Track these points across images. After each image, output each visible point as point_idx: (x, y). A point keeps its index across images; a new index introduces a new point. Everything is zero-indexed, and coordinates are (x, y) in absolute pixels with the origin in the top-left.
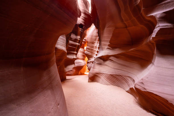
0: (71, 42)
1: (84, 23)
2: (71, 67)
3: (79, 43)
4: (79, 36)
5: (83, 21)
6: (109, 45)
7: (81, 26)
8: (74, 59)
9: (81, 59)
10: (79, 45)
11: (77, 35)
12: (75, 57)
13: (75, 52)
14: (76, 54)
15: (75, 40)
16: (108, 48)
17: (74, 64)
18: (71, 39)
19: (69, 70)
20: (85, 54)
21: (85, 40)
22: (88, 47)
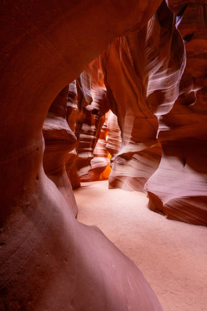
0: (82, 136)
1: (99, 107)
2: (85, 170)
3: (94, 135)
4: (93, 125)
5: (96, 104)
6: (131, 139)
7: (95, 111)
8: (89, 158)
9: (102, 157)
10: (94, 139)
11: (90, 125)
12: (90, 155)
13: (90, 149)
14: (92, 151)
15: (89, 133)
16: (130, 143)
17: (90, 165)
18: (83, 132)
19: (84, 174)
20: (107, 148)
21: (106, 126)
22: (110, 138)
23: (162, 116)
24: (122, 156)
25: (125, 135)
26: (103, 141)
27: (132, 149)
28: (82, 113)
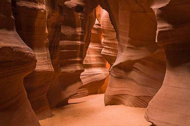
1: (84, 2)
3: (81, 41)
4: (79, 27)
6: (129, 42)
7: (79, 8)
8: (77, 71)
10: (82, 45)
11: (74, 27)
12: (79, 68)
13: (78, 59)
14: (81, 62)
15: (74, 37)
16: (128, 47)
17: (80, 80)
20: (102, 55)
21: (99, 25)
22: (106, 41)
23: (159, 9)
24: (119, 66)
25: (121, 36)
26: (97, 45)
27: (132, 56)
28: (57, 14)
